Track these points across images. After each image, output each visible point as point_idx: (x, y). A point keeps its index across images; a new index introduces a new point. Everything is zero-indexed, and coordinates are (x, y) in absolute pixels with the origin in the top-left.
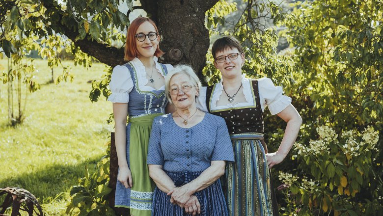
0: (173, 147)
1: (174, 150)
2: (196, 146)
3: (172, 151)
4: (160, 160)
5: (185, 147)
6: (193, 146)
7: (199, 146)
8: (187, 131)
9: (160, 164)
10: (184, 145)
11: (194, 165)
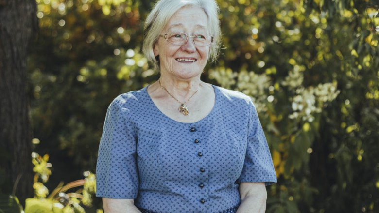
0: (173, 166)
1: (172, 171)
2: (218, 160)
3: (169, 174)
4: (132, 188)
5: (198, 164)
6: (212, 161)
7: (223, 160)
8: (193, 130)
9: (131, 197)
10: (194, 161)
11: (212, 200)
